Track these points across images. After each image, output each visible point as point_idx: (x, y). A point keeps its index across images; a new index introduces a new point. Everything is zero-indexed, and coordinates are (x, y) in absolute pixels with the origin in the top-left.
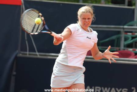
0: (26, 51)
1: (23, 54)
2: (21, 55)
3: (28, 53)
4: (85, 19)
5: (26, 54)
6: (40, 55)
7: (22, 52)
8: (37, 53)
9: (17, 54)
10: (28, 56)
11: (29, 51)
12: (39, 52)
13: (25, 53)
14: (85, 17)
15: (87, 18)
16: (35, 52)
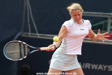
0: (28, 32)
1: (25, 34)
2: (24, 35)
3: (30, 34)
4: (76, 15)
5: (28, 35)
6: (40, 36)
7: (25, 33)
8: (38, 34)
9: (21, 34)
10: (30, 36)
11: (31, 32)
12: (39, 33)
13: (28, 33)
14: (76, 14)
15: (77, 14)
16: (36, 33)
